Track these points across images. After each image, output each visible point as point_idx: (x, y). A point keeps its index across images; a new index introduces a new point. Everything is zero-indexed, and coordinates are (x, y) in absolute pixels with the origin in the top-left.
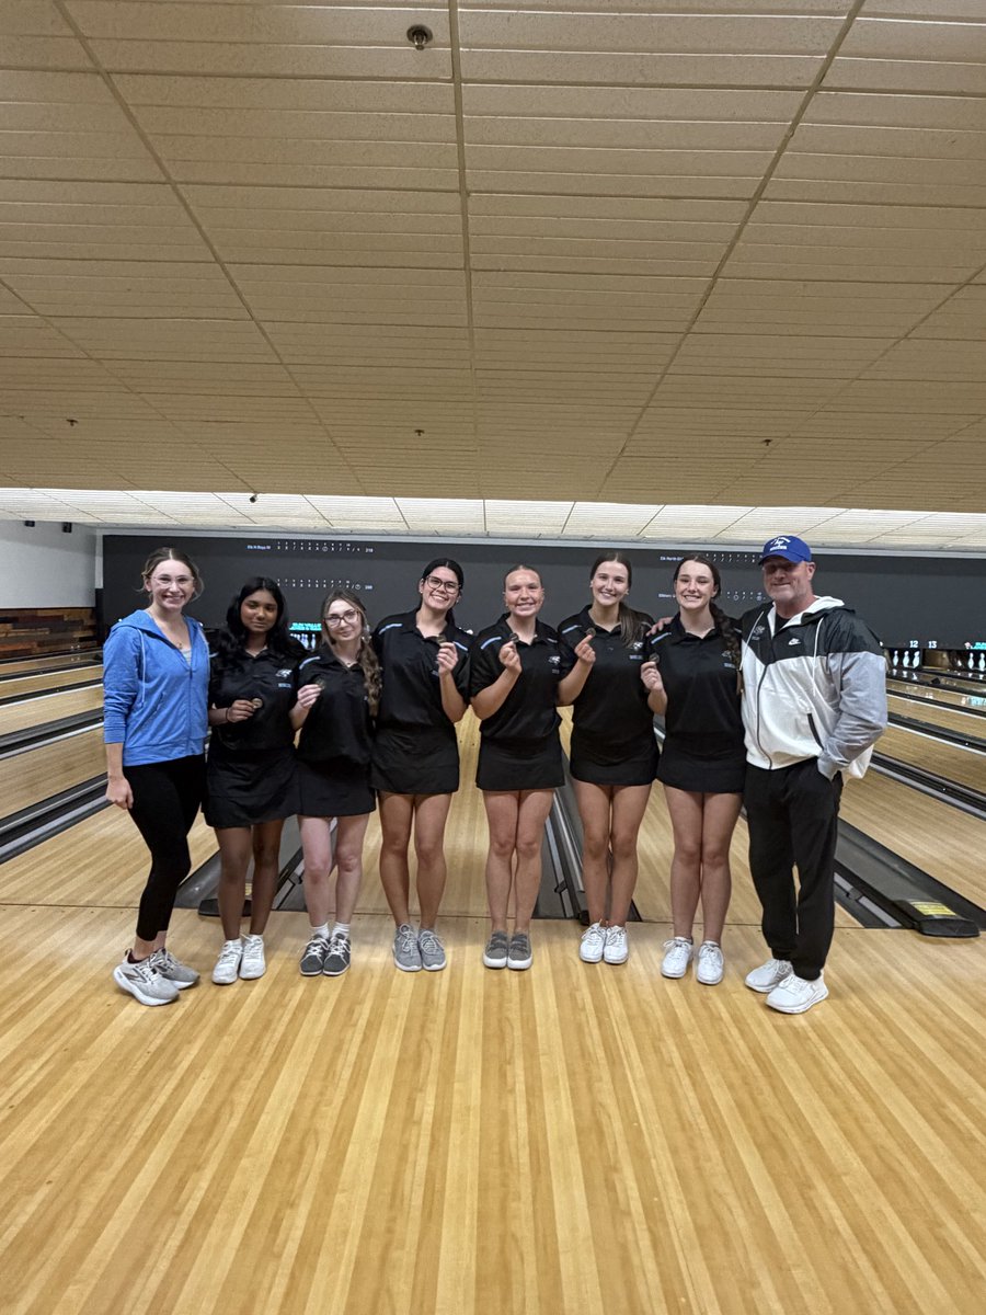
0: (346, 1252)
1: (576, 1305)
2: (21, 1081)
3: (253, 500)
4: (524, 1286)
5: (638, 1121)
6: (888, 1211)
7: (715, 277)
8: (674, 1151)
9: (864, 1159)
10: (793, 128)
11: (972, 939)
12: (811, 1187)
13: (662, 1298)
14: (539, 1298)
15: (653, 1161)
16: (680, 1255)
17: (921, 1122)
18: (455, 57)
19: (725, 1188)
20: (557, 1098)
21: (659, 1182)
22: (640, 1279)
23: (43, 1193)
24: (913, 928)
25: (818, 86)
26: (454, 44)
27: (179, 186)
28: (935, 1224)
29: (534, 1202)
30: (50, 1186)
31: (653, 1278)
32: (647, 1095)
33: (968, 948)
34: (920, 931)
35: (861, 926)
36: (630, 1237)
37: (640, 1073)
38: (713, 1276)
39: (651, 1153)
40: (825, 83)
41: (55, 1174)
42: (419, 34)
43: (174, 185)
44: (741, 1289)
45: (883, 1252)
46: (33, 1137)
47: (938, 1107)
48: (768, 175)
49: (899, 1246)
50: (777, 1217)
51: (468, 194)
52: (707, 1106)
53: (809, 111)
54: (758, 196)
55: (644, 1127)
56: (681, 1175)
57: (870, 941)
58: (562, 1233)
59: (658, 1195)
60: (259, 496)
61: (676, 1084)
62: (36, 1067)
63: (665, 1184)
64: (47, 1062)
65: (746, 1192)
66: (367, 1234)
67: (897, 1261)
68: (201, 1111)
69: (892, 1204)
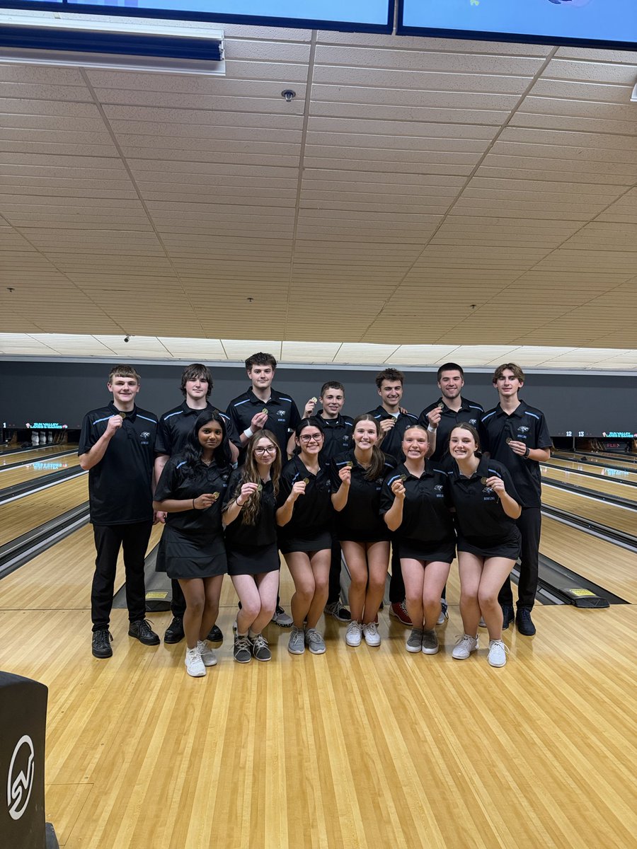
0: (280, 764)
1: (405, 779)
2: (62, 700)
3: (126, 340)
4: (377, 772)
5: (425, 702)
6: (560, 733)
7: (446, 215)
8: (447, 715)
9: (548, 713)
10: (493, 143)
11: (605, 609)
12: (520, 725)
13: (449, 773)
14: (386, 777)
15: (436, 719)
16: (455, 756)
17: (577, 696)
18: (307, 105)
19: (476, 729)
20: (378, 694)
21: (440, 728)
22: (437, 768)
23: (101, 749)
24: (571, 604)
25: (506, 125)
26: (307, 99)
27: (127, 160)
28: (584, 738)
29: (375, 739)
30: (103, 746)
31: (443, 766)
32: (427, 690)
33: (603, 613)
34: (576, 605)
35: (541, 604)
36: (429, 751)
37: (422, 681)
38: (473, 765)
39: (434, 716)
40: (509, 124)
41: (103, 741)
42: (289, 94)
43: (124, 159)
44: (488, 768)
45: (559, 750)
46: (82, 725)
47: (586, 689)
48: (478, 165)
49: (566, 747)
50: (503, 739)
51: (304, 169)
52: (461, 694)
53: (501, 136)
54: (473, 174)
55: (428, 704)
56: (452, 725)
57: (546, 611)
58: (392, 751)
59: (441, 733)
60: (131, 338)
61: (443, 685)
62: (67, 693)
63: (443, 728)
64: (73, 691)
65: (487, 730)
66: (288, 757)
67: (566, 753)
68: (176, 709)
69: (563, 731)
